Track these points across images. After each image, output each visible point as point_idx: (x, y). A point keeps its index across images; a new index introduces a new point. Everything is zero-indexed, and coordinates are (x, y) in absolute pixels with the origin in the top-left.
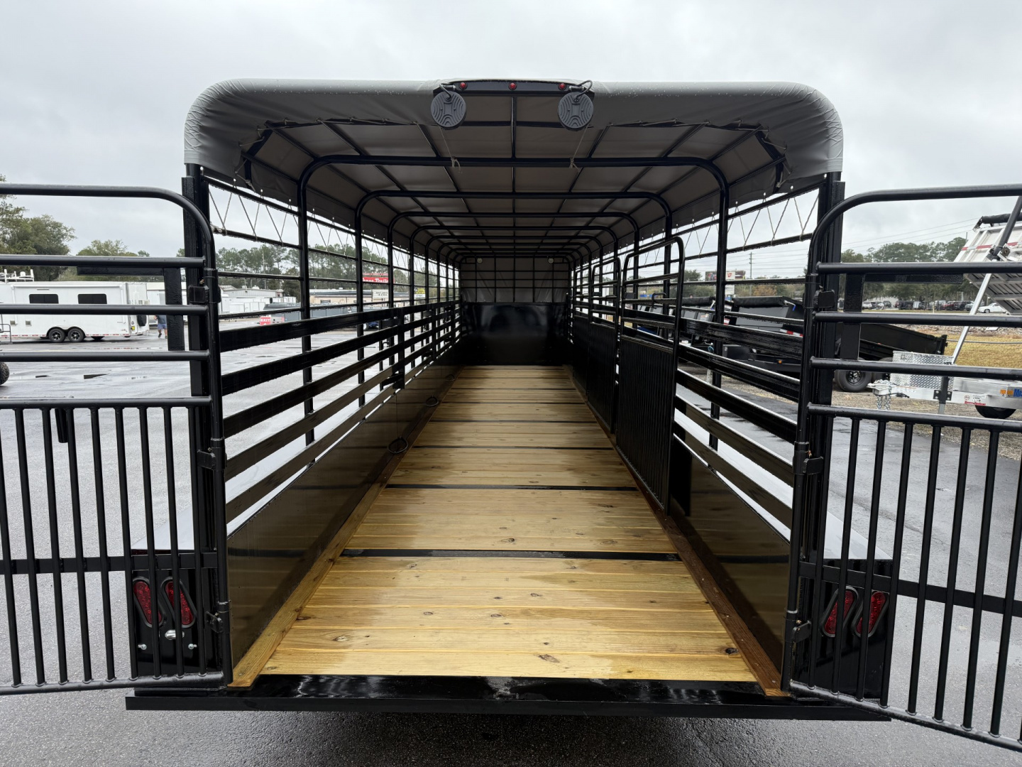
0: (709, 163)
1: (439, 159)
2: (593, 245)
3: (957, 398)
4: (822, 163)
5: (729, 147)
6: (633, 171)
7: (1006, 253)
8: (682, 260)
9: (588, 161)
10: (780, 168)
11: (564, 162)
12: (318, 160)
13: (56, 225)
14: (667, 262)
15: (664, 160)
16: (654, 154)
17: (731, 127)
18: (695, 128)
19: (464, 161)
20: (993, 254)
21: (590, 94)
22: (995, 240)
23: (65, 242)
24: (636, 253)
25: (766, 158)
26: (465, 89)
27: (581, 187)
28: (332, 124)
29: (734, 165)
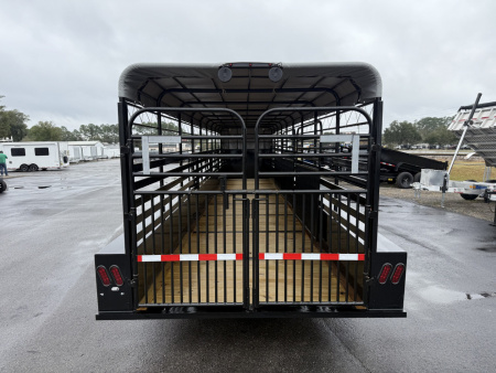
0: (332, 90)
1: (217, 90)
2: (283, 122)
3: (450, 190)
4: (373, 93)
5: (340, 84)
6: (300, 94)
7: (472, 123)
8: (321, 130)
9: (280, 90)
10: (360, 94)
11: (270, 90)
12: (165, 91)
13: (21, 114)
14: (316, 131)
15: (312, 89)
16: (308, 86)
17: (339, 77)
18: (324, 78)
19: (228, 91)
20: (466, 124)
21: (281, 68)
22: (466, 117)
23: (25, 123)
24: (302, 127)
25: (354, 89)
26: (231, 66)
27: (277, 99)
28: (174, 78)
29: (342, 91)
